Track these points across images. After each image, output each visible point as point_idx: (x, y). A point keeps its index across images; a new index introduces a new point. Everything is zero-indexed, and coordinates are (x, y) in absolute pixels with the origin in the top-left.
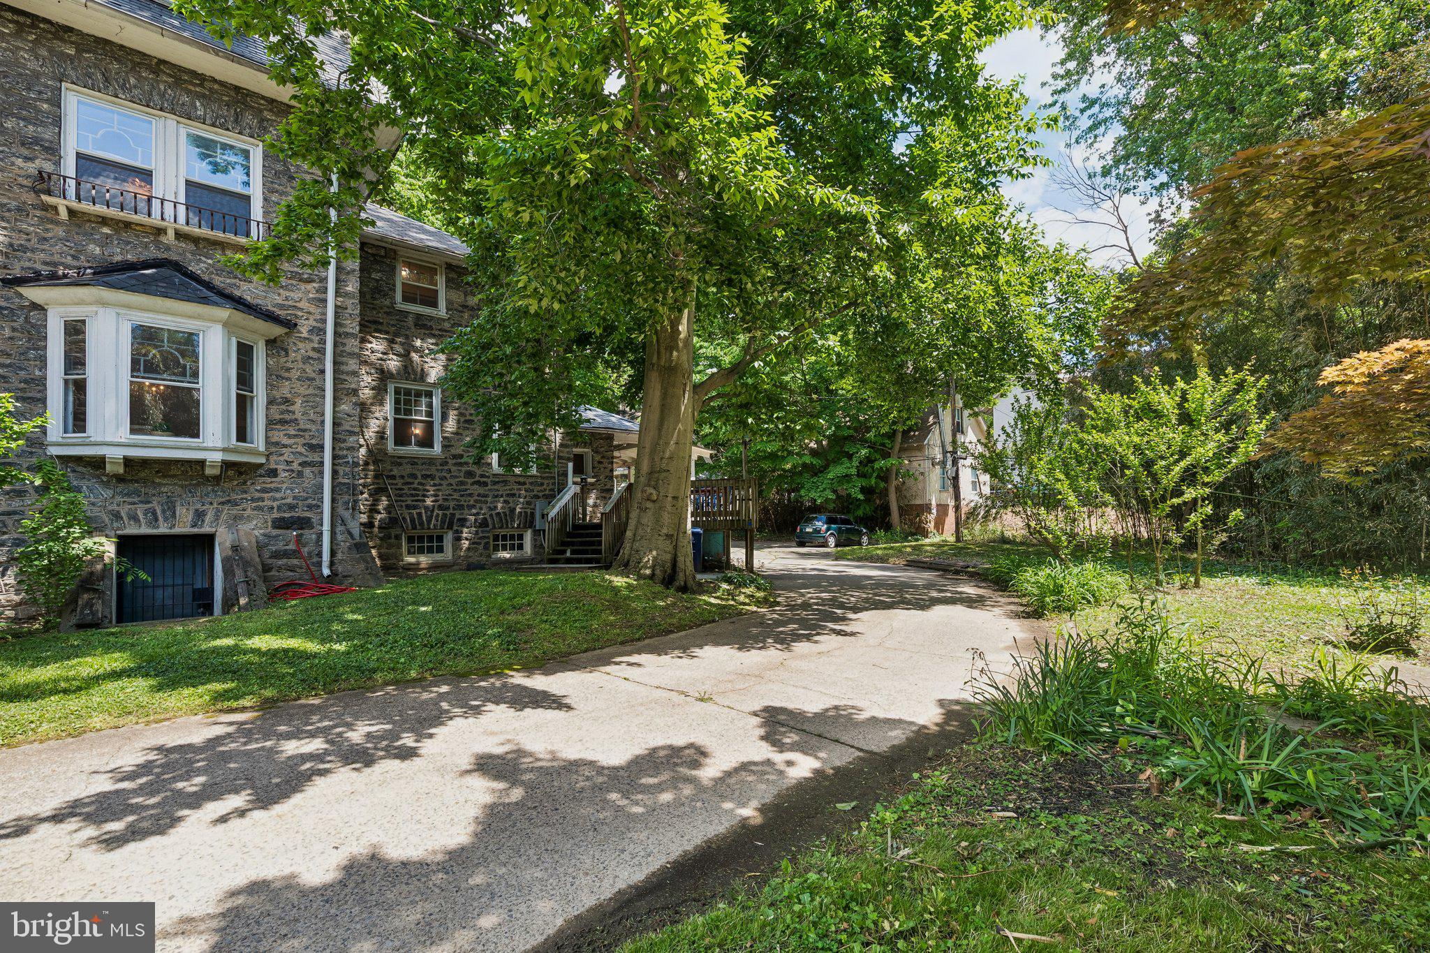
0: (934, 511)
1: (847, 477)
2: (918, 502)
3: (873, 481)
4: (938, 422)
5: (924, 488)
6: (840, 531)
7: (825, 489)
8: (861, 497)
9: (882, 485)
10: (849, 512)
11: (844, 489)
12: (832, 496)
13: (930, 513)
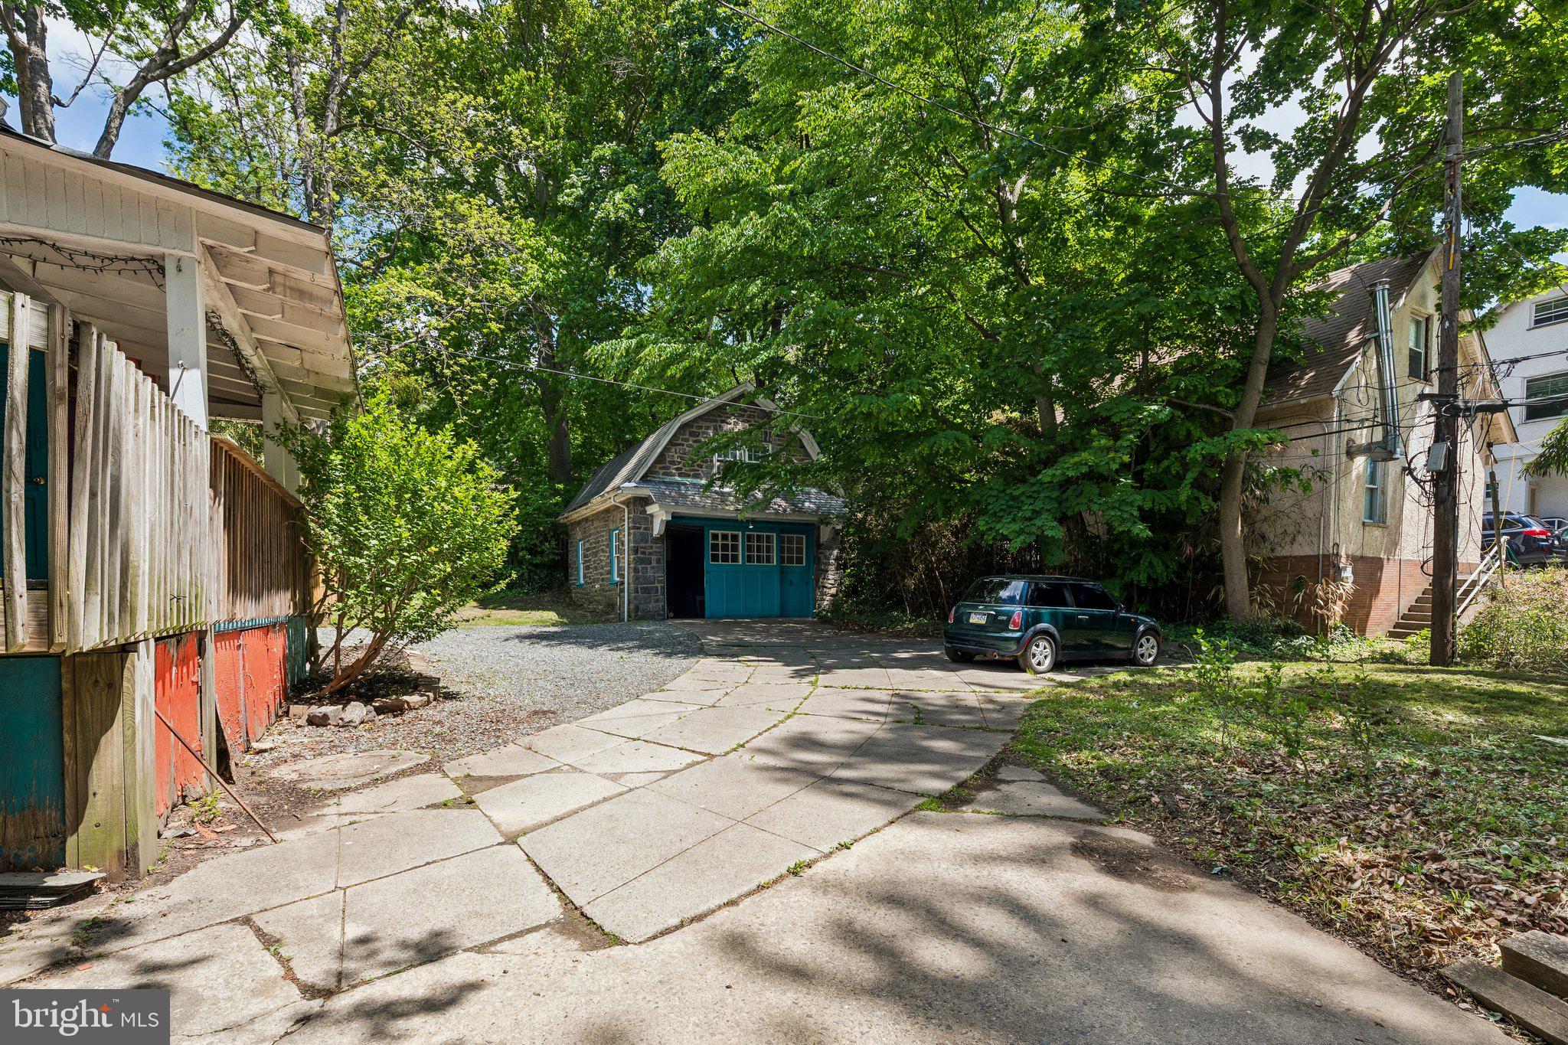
0: (1348, 573)
1: (1097, 477)
2: (1303, 548)
3: (1184, 493)
4: (1373, 337)
5: (1323, 514)
6: (1068, 624)
7: (1036, 513)
8: (1141, 530)
9: (1206, 503)
10: (1111, 572)
11: (1098, 515)
12: (1055, 532)
13: (1337, 577)
